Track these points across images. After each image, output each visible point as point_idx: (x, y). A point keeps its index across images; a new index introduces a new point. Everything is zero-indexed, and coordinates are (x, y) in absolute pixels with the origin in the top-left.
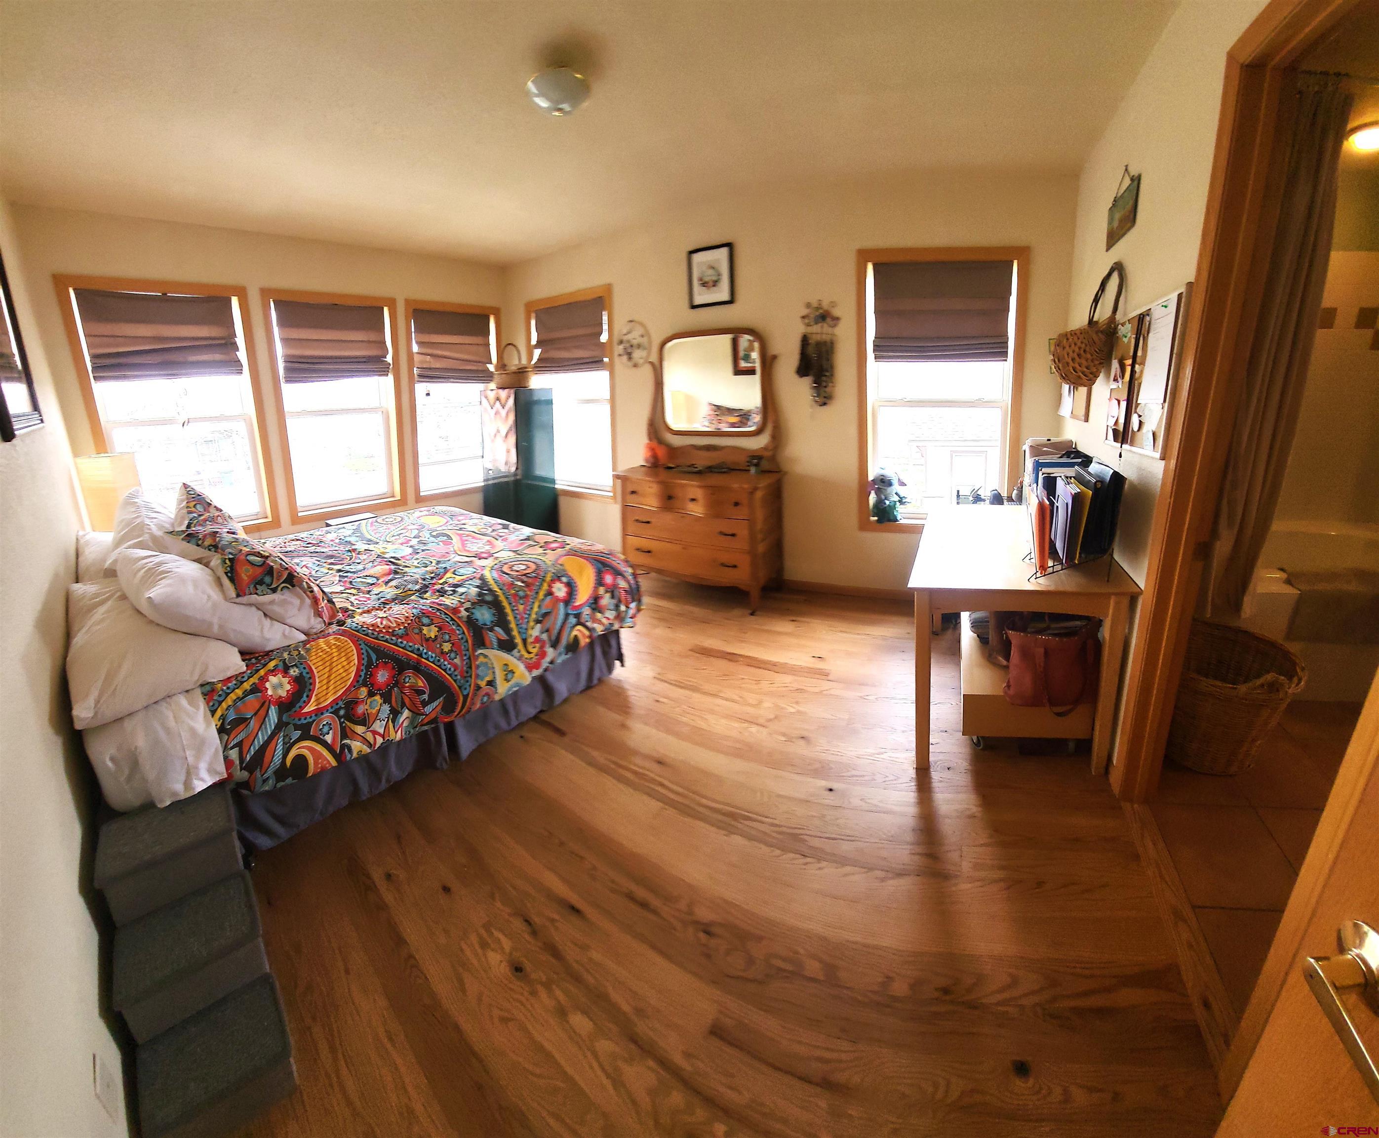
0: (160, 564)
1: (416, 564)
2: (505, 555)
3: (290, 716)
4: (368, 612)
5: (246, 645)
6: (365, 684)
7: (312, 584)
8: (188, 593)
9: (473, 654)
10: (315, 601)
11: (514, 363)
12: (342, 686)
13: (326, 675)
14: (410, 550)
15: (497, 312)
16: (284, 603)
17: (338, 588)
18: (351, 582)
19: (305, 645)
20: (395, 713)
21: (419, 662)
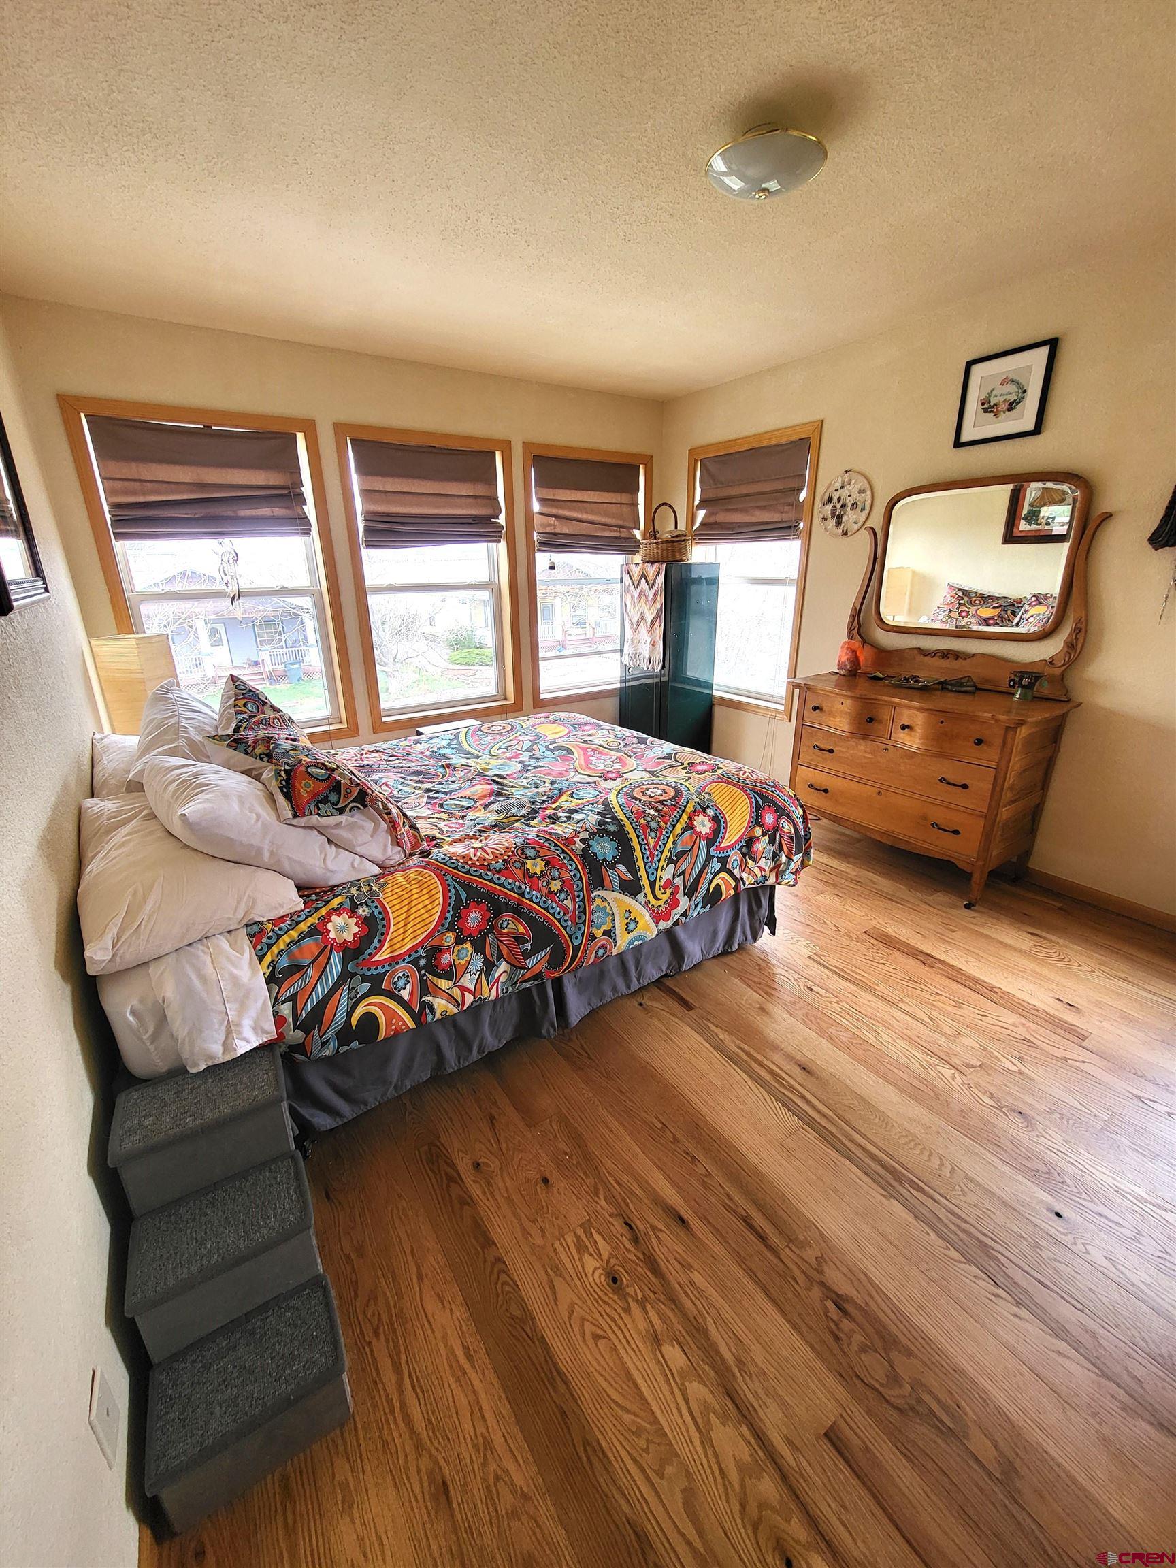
0: (197, 775)
1: (524, 784)
2: (638, 776)
3: (357, 965)
4: (460, 841)
5: (303, 876)
6: (451, 928)
7: (390, 805)
8: (232, 811)
9: (589, 896)
10: (393, 826)
11: (667, 529)
12: (423, 929)
13: (404, 916)
14: (519, 767)
15: (648, 461)
16: (352, 827)
17: (427, 812)
18: (442, 805)
19: (379, 879)
20: (489, 966)
21: (520, 903)
